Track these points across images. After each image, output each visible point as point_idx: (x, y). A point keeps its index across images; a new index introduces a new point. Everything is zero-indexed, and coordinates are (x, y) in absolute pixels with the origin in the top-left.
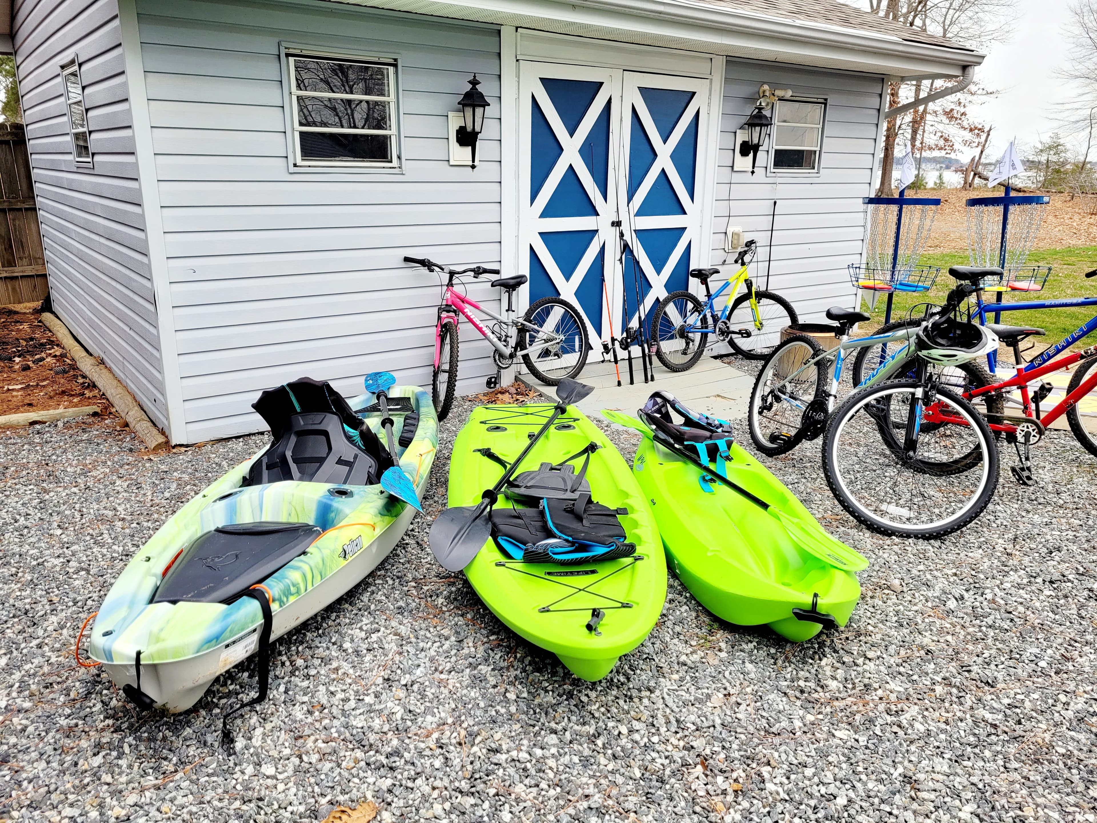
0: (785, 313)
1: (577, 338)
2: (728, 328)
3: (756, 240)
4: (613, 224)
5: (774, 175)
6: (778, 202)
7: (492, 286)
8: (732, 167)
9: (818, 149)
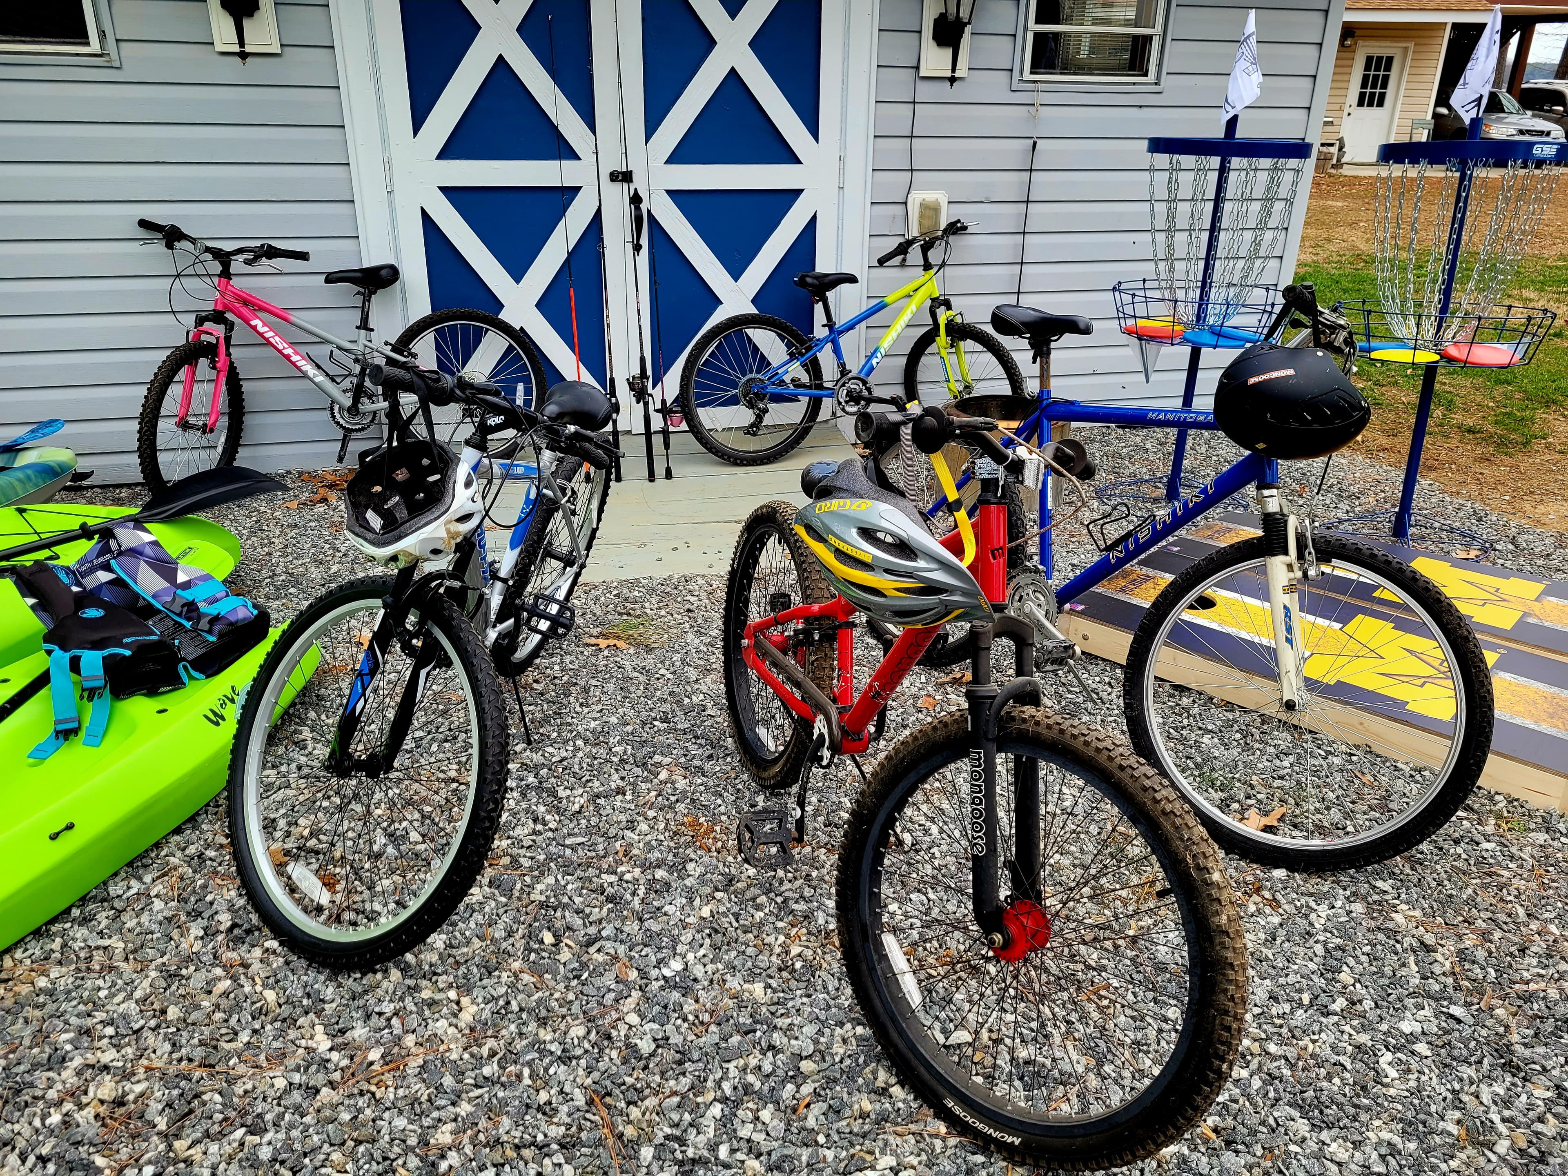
0: (1000, 371)
1: (520, 387)
2: (869, 390)
3: (965, 221)
4: (614, 177)
5: (1031, 86)
6: (1039, 142)
7: (328, 280)
8: (917, 68)
9: (1158, 30)
